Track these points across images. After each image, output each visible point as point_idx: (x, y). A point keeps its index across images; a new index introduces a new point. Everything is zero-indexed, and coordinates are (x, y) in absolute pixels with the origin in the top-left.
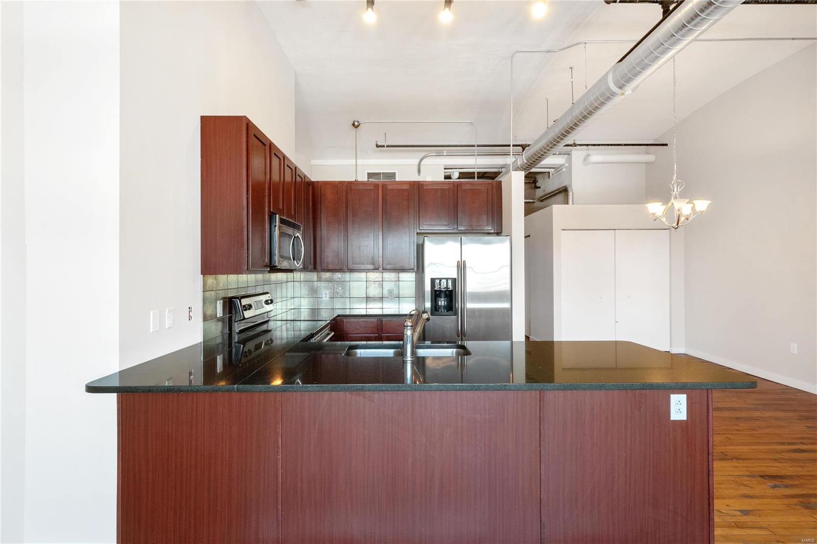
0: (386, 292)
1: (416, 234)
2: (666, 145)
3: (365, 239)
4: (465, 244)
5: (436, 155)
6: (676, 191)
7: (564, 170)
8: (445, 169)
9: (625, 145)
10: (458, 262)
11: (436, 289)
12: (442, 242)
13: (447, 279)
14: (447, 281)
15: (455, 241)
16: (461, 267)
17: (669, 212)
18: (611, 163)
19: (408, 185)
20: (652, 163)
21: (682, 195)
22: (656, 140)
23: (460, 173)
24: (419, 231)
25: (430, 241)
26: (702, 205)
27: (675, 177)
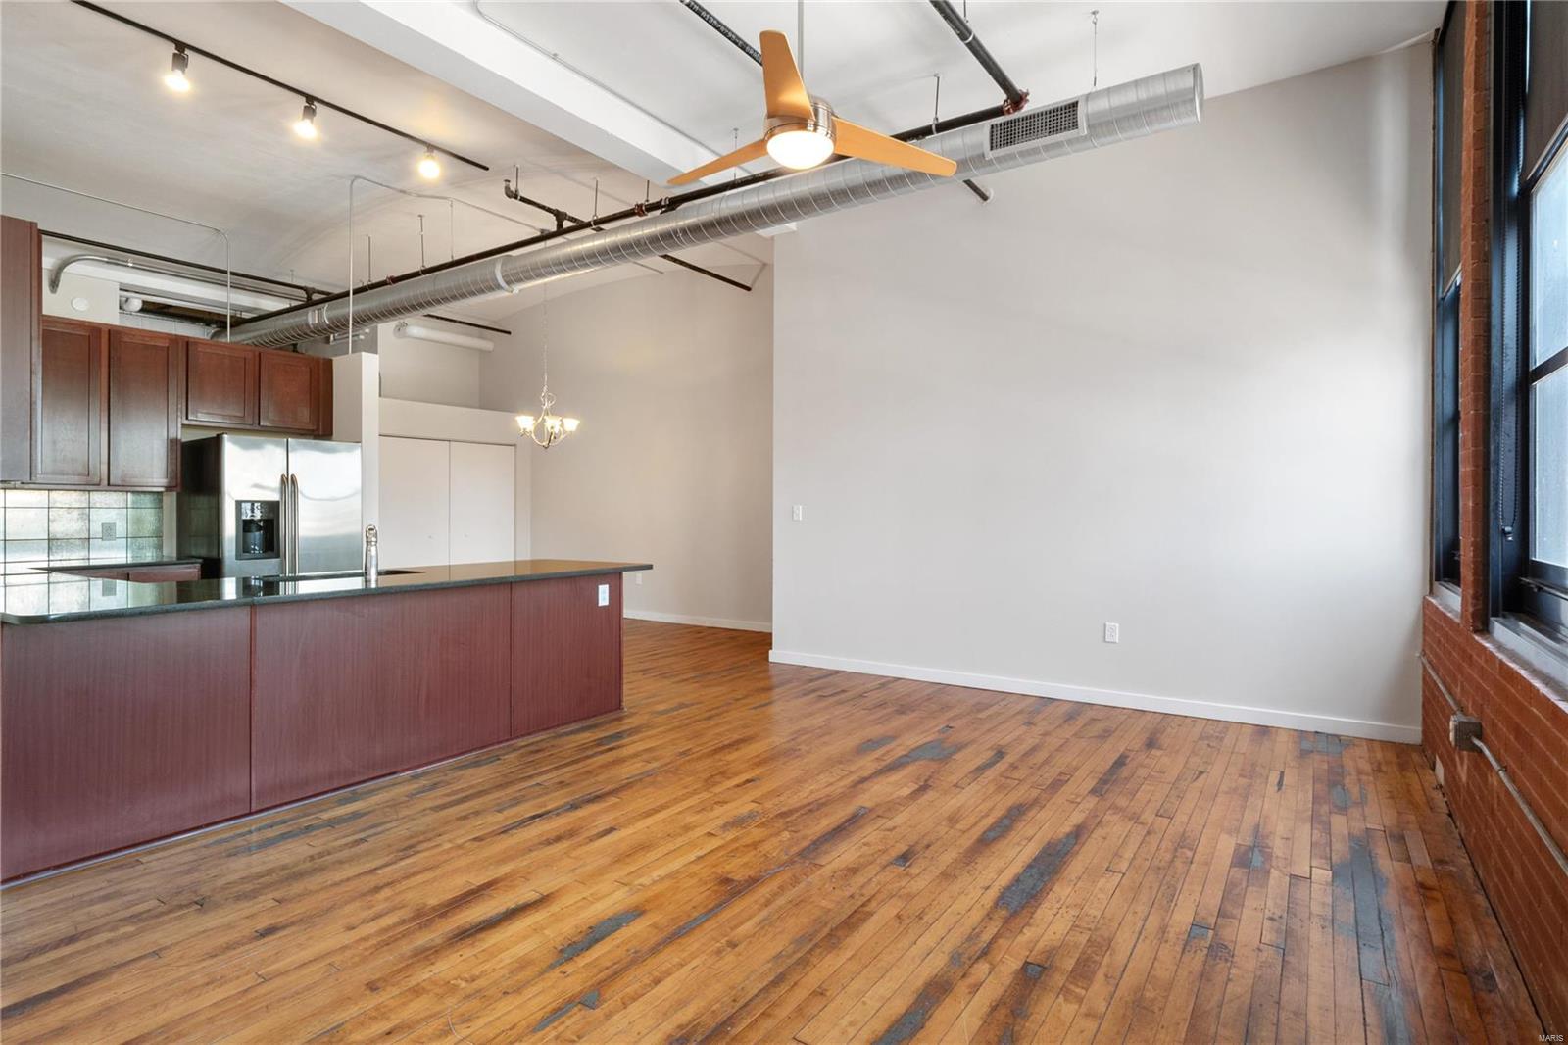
0: (96, 529)
1: (180, 426)
2: (509, 333)
3: (68, 427)
4: (294, 450)
5: (107, 262)
6: (547, 405)
7: (362, 337)
8: (121, 290)
9: (460, 322)
10: (283, 476)
11: (244, 517)
12: (257, 446)
13: (253, 503)
14: (253, 504)
15: (278, 445)
16: (288, 483)
17: (540, 429)
18: (437, 342)
19: (167, 341)
20: (490, 352)
21: (553, 412)
22: (494, 322)
23: (144, 302)
24: (186, 422)
25: (235, 443)
26: (572, 424)
27: (545, 389)
